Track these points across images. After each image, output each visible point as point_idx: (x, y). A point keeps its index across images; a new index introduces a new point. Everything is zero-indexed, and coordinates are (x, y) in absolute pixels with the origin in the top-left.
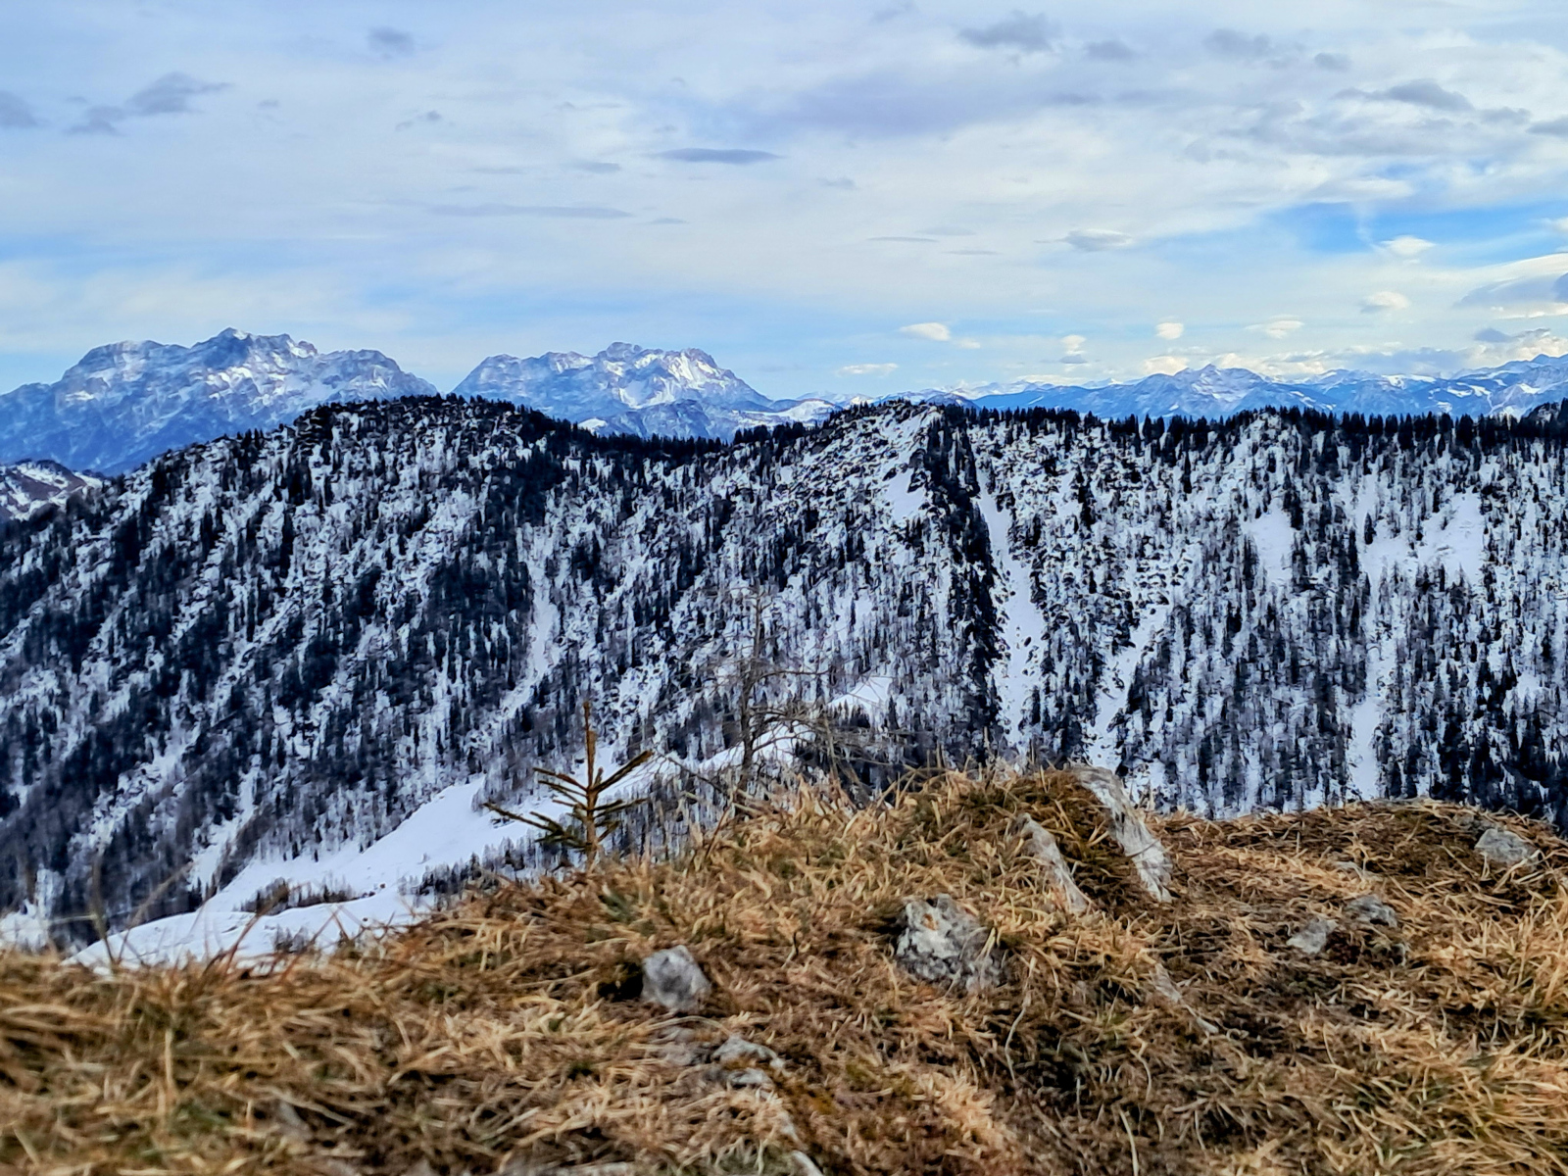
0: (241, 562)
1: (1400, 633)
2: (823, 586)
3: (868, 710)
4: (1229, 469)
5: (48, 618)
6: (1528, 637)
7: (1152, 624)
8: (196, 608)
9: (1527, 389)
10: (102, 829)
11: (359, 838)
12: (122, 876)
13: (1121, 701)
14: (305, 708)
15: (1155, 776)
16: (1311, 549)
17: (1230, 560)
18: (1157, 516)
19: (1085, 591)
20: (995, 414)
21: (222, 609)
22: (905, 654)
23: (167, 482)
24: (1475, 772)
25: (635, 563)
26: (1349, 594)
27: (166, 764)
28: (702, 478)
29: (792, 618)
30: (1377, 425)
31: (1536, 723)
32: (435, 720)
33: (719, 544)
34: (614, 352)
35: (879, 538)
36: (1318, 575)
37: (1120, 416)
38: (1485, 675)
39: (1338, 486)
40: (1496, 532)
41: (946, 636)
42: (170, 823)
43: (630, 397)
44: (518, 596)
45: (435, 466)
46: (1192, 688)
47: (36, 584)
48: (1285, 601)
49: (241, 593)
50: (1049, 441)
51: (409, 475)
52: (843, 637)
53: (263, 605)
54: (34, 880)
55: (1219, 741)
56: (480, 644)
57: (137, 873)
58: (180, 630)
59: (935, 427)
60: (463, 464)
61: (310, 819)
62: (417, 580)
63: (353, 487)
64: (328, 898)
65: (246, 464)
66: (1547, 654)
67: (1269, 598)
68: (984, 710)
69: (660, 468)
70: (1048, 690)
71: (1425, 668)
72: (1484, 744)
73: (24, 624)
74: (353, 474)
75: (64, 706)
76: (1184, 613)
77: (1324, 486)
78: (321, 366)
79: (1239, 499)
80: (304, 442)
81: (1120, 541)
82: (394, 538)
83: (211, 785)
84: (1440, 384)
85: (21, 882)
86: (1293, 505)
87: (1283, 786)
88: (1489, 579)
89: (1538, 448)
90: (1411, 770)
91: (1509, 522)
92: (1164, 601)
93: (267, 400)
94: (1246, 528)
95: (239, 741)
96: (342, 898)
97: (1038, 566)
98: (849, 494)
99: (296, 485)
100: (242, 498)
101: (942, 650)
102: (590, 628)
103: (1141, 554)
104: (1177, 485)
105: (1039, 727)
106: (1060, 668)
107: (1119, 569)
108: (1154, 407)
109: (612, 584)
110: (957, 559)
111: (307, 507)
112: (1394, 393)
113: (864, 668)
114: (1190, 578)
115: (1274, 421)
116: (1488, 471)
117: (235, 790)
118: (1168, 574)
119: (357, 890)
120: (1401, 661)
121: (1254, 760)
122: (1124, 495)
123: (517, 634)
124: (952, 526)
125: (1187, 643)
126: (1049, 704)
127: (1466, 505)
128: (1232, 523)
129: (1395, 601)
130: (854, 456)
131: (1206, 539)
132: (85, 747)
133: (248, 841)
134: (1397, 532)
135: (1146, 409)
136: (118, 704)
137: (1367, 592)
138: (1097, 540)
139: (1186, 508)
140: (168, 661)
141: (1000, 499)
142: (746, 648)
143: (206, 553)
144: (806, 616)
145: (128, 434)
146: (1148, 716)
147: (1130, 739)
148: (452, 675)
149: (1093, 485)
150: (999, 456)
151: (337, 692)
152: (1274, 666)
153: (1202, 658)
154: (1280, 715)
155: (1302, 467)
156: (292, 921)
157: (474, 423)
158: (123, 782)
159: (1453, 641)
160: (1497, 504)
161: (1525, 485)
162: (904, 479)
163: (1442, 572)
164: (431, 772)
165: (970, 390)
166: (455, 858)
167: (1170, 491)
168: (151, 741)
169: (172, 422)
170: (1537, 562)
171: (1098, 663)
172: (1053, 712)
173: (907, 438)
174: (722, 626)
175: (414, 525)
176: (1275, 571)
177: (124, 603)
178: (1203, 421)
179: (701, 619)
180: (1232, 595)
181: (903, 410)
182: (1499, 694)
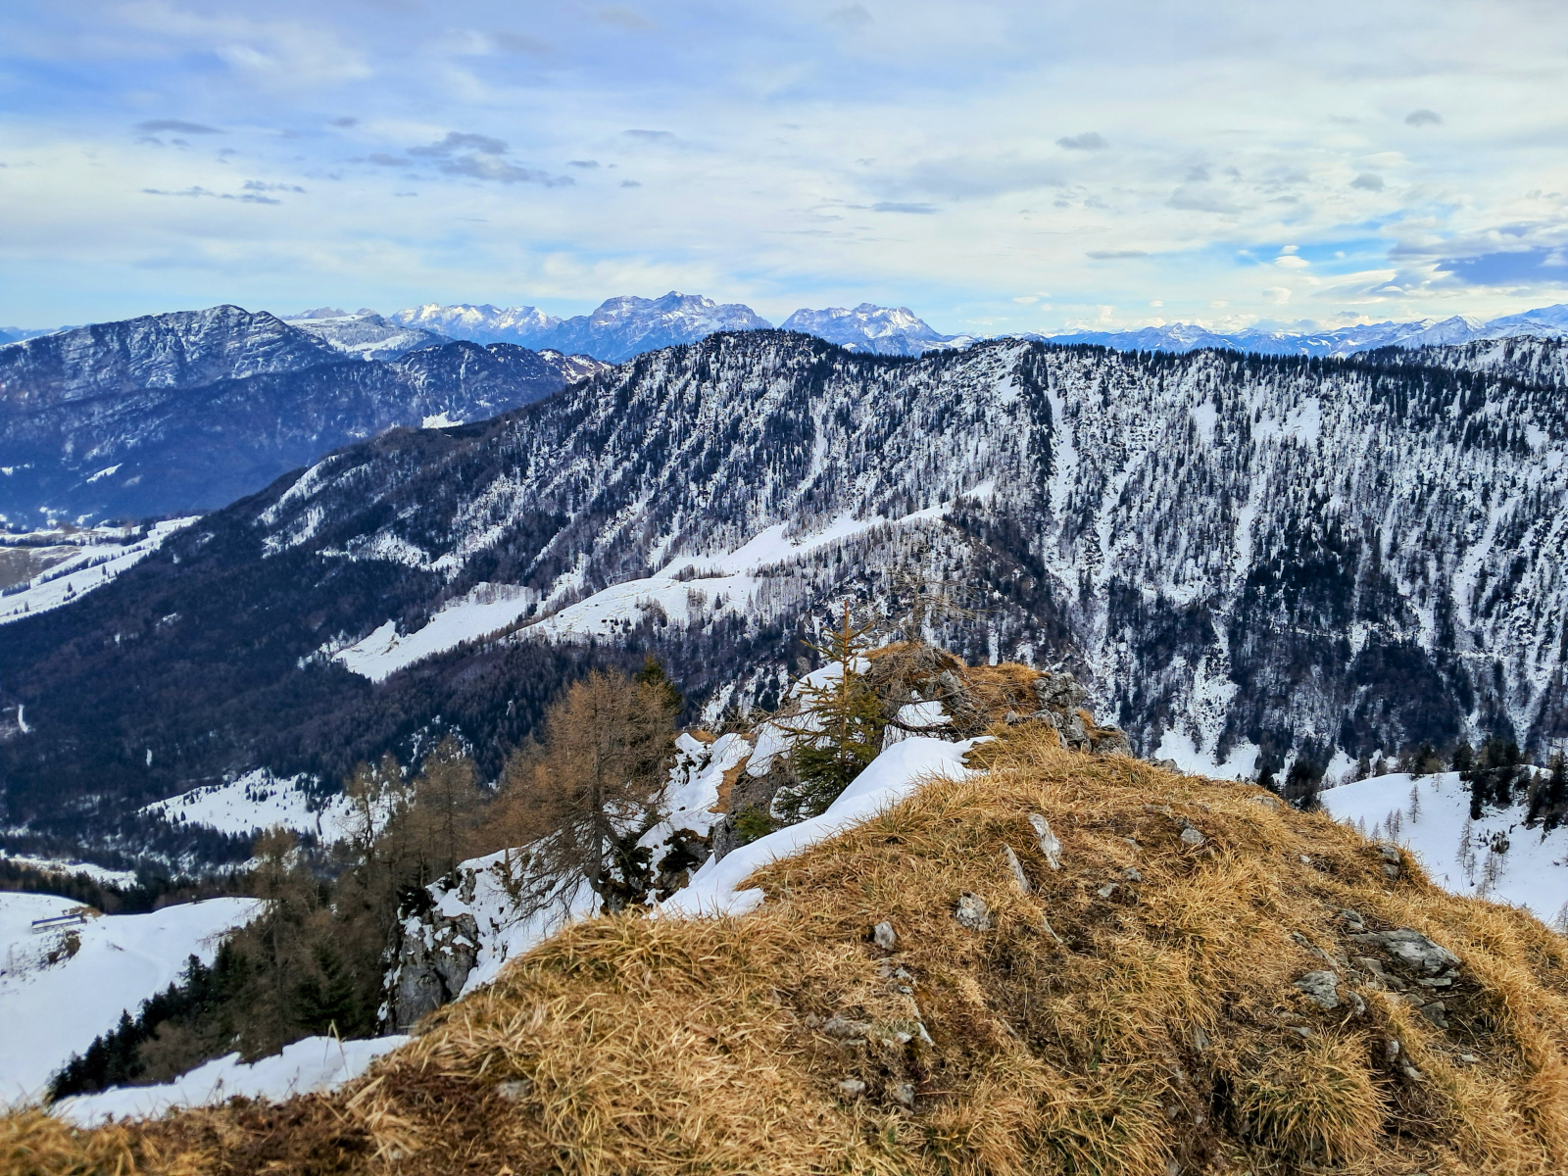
0: (676, 410)
1: (1270, 471)
2: (962, 434)
3: (982, 499)
4: (1185, 380)
5: (585, 432)
6: (1339, 476)
7: (1136, 460)
8: (654, 431)
9: (1351, 343)
10: (608, 536)
11: (728, 548)
12: (618, 559)
13: (1116, 500)
14: (704, 483)
15: (1131, 540)
16: (1225, 424)
17: (1181, 428)
18: (1143, 404)
19: (1101, 442)
20: (1060, 346)
21: (666, 433)
22: (1003, 471)
23: (641, 368)
24: (1303, 545)
25: (867, 418)
26: (1244, 449)
27: (639, 507)
28: (904, 376)
29: (945, 450)
30: (1267, 360)
31: (1338, 521)
32: (766, 492)
33: (910, 410)
34: (862, 308)
35: (994, 410)
36: (1228, 439)
37: (1128, 350)
38: (1313, 495)
39: (1244, 392)
40: (1327, 420)
41: (1025, 462)
42: (640, 535)
43: (869, 332)
44: (808, 433)
45: (771, 365)
46: (1155, 495)
47: (580, 416)
48: (1209, 451)
49: (675, 425)
50: (1088, 362)
51: (757, 369)
52: (971, 461)
53: (685, 432)
54: (576, 559)
55: (1167, 523)
56: (789, 456)
57: (625, 557)
58: (647, 442)
59: (1028, 352)
60: (784, 365)
61: (705, 537)
62: (759, 423)
63: (730, 374)
64: (712, 575)
65: (679, 361)
66: (1348, 485)
67: (1200, 449)
68: (1042, 502)
69: (883, 369)
70: (1077, 493)
71: (1281, 490)
72: (1309, 531)
73: (574, 435)
74: (730, 368)
75: (592, 476)
76: (1154, 456)
77: (1236, 391)
78: (717, 311)
79: (1188, 396)
80: (707, 351)
81: (1122, 416)
82: (749, 401)
83: (659, 518)
84: (1304, 338)
85: (571, 558)
86: (1218, 401)
87: (1199, 548)
88: (1320, 444)
89: (1353, 375)
90: (1269, 543)
91: (1334, 414)
92: (1144, 449)
93: (690, 328)
94: (1191, 412)
95: (674, 498)
96: (719, 576)
97: (1077, 428)
98: (979, 387)
99: (703, 373)
100: (677, 378)
101: (1022, 470)
102: (843, 451)
103: (1133, 423)
104: (1156, 387)
105: (1071, 512)
106: (1084, 481)
107: (1120, 431)
108: (1147, 345)
109: (855, 428)
110: (1034, 422)
111: (708, 384)
112: (1278, 342)
113: (981, 478)
114: (1159, 437)
115: (1211, 355)
116: (1325, 386)
117: (671, 521)
118: (1147, 435)
119: (727, 573)
121: (1185, 534)
122: (1126, 392)
123: (807, 452)
124: (1033, 405)
125: (1154, 471)
127: (1311, 404)
128: (1184, 408)
129: (1269, 454)
130: (983, 367)
131: (1169, 417)
132: (601, 496)
133: (676, 545)
134: (1273, 417)
135: (1142, 346)
136: (617, 476)
137: (1254, 448)
138: (1110, 415)
139: (1159, 400)
140: (641, 457)
141: (1059, 392)
142: (921, 465)
143: (659, 405)
144: (953, 450)
145: (624, 342)
146: (1130, 509)
147: (1119, 520)
148: (774, 471)
149: (1110, 386)
150: (1061, 369)
151: (719, 476)
152: (1200, 486)
153: (1162, 479)
154: (1201, 511)
155: (1224, 381)
156: (696, 585)
157: (791, 344)
158: (619, 514)
159: (1298, 477)
160: (1328, 404)
161: (1345, 395)
162: (1009, 380)
163: (1295, 440)
164: (763, 518)
165: (1048, 333)
166: (773, 561)
167: (1152, 391)
168: (632, 495)
169: (645, 338)
170: (1347, 436)
171: (1105, 479)
172: (1079, 504)
173: (1012, 358)
174: (909, 452)
175: (759, 395)
176: (1205, 435)
177: (621, 427)
178: (1172, 353)
179: (899, 450)
180: (1181, 447)
181: (1011, 343)
182: (1320, 505)
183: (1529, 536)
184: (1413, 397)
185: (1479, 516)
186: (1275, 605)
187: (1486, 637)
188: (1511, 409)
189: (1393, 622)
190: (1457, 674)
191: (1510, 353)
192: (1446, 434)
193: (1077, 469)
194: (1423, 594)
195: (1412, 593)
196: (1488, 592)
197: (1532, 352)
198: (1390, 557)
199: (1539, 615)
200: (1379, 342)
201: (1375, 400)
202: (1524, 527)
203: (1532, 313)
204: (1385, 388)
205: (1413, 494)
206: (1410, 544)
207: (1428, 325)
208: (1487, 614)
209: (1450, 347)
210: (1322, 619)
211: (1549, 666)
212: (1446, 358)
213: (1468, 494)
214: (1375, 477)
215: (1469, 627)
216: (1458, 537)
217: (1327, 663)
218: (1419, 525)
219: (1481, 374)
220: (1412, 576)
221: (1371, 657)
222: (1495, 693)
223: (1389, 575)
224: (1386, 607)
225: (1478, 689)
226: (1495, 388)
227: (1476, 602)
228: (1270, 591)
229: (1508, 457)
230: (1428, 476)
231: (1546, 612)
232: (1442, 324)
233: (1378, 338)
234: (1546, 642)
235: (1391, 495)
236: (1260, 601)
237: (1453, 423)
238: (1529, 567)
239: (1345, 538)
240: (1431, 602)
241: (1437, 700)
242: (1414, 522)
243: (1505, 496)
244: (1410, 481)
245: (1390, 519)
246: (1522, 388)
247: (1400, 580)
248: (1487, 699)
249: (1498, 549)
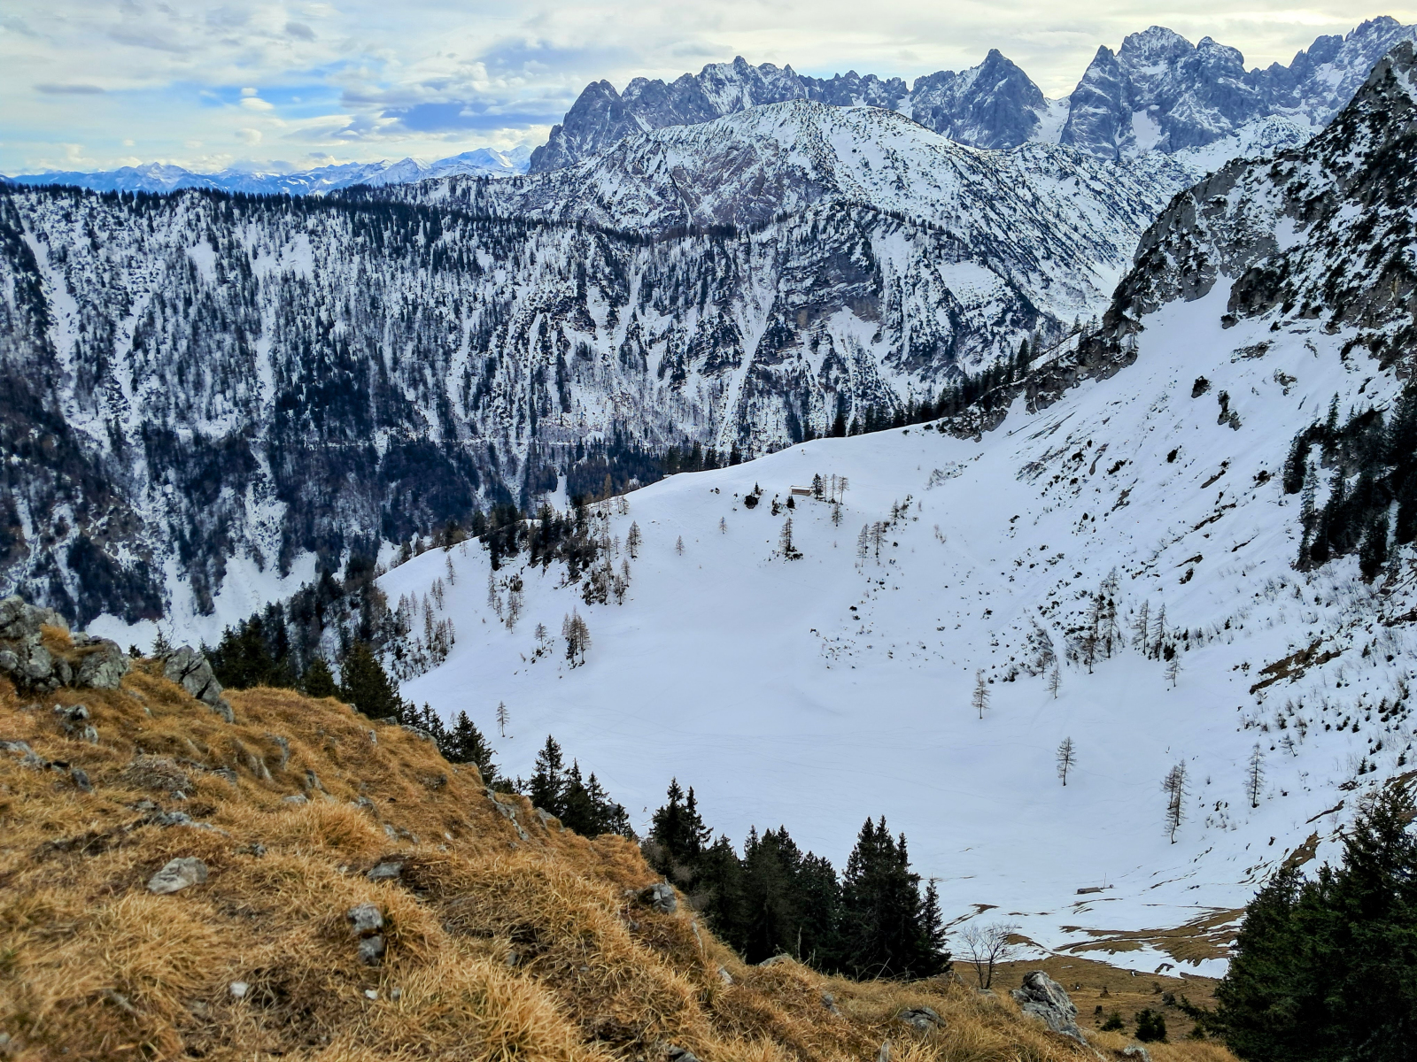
1: (276, 304)
4: (175, 220)
6: (338, 304)
7: (141, 304)
9: (326, 182)
13: (130, 345)
15: (154, 383)
16: (225, 262)
17: (182, 268)
18: (136, 245)
19: (99, 286)
20: (28, 187)
24: (319, 368)
26: (248, 285)
30: (252, 199)
31: (345, 344)
36: (231, 276)
37: (106, 190)
38: (319, 322)
39: (236, 230)
40: (318, 253)
41: (16, 314)
46: (169, 336)
48: (214, 289)
50: (66, 203)
55: (187, 363)
66: (348, 311)
67: (206, 288)
68: (46, 354)
70: (84, 341)
71: (290, 321)
72: (322, 355)
76: (159, 297)
77: (228, 229)
79: (182, 236)
81: (116, 258)
84: (283, 178)
86: (212, 239)
87: (225, 382)
88: (317, 276)
89: (333, 211)
90: (288, 370)
91: (323, 248)
92: (147, 291)
94: (188, 251)
97: (68, 274)
101: (14, 322)
103: (130, 266)
104: (146, 228)
105: (82, 362)
106: (90, 329)
107: (118, 274)
108: (127, 185)
110: (16, 270)
112: (260, 182)
114: (160, 278)
116: (311, 222)
118: (147, 276)
120: (278, 317)
121: (208, 371)
122: (115, 234)
124: (10, 251)
125: (163, 312)
126: (86, 349)
127: (302, 239)
128: (180, 249)
129: (272, 288)
131: (167, 257)
134: (269, 253)
135: (122, 186)
137: (257, 284)
138: (102, 258)
139: (153, 241)
141: (39, 236)
146: (146, 352)
147: (137, 365)
149: (96, 228)
150: (35, 211)
152: (213, 323)
153: (173, 320)
154: (219, 348)
155: (215, 220)
159: (302, 307)
160: (317, 239)
161: (329, 229)
163: (294, 273)
165: (10, 173)
167: (142, 231)
170: (339, 267)
171: (112, 325)
172: (89, 353)
176: (208, 274)
178: (156, 194)
182: (327, 332)
183: (494, 341)
184: (386, 229)
185: (455, 328)
186: (305, 425)
187: (479, 425)
188: (462, 237)
189: (407, 425)
190: (464, 459)
191: (453, 189)
192: (418, 260)
193: (78, 317)
194: (425, 398)
195: (417, 398)
196: (473, 390)
197: (469, 188)
198: (394, 370)
199: (512, 402)
200: (349, 181)
201: (356, 234)
202: (489, 334)
203: (464, 156)
204: (361, 221)
205: (402, 314)
206: (408, 356)
207: (387, 165)
208: (476, 408)
209: (407, 185)
210: (348, 432)
211: (525, 441)
212: (406, 195)
213: (444, 309)
214: (369, 301)
215: (465, 420)
216: (443, 347)
217: (360, 469)
218: (412, 339)
219: (435, 207)
220: (414, 384)
221: (394, 457)
222: (492, 468)
223: (396, 386)
224: (399, 413)
225: (480, 468)
226: (447, 220)
227: (466, 399)
228: (298, 414)
229: (467, 276)
230: (410, 297)
231: (516, 399)
232: (397, 165)
233: (348, 177)
234: (520, 422)
235: (384, 316)
236: (291, 424)
237: (422, 250)
238: (498, 366)
239: (354, 358)
240: (433, 403)
241: (452, 482)
242: (408, 338)
243: (471, 310)
244: (397, 303)
245: (388, 337)
246: (467, 219)
247: (405, 388)
248: (488, 474)
249: (474, 353)
